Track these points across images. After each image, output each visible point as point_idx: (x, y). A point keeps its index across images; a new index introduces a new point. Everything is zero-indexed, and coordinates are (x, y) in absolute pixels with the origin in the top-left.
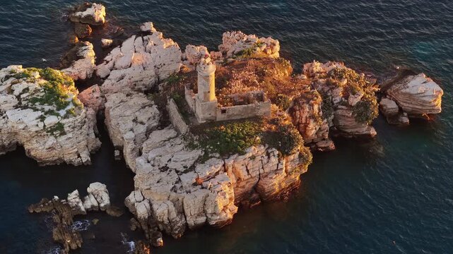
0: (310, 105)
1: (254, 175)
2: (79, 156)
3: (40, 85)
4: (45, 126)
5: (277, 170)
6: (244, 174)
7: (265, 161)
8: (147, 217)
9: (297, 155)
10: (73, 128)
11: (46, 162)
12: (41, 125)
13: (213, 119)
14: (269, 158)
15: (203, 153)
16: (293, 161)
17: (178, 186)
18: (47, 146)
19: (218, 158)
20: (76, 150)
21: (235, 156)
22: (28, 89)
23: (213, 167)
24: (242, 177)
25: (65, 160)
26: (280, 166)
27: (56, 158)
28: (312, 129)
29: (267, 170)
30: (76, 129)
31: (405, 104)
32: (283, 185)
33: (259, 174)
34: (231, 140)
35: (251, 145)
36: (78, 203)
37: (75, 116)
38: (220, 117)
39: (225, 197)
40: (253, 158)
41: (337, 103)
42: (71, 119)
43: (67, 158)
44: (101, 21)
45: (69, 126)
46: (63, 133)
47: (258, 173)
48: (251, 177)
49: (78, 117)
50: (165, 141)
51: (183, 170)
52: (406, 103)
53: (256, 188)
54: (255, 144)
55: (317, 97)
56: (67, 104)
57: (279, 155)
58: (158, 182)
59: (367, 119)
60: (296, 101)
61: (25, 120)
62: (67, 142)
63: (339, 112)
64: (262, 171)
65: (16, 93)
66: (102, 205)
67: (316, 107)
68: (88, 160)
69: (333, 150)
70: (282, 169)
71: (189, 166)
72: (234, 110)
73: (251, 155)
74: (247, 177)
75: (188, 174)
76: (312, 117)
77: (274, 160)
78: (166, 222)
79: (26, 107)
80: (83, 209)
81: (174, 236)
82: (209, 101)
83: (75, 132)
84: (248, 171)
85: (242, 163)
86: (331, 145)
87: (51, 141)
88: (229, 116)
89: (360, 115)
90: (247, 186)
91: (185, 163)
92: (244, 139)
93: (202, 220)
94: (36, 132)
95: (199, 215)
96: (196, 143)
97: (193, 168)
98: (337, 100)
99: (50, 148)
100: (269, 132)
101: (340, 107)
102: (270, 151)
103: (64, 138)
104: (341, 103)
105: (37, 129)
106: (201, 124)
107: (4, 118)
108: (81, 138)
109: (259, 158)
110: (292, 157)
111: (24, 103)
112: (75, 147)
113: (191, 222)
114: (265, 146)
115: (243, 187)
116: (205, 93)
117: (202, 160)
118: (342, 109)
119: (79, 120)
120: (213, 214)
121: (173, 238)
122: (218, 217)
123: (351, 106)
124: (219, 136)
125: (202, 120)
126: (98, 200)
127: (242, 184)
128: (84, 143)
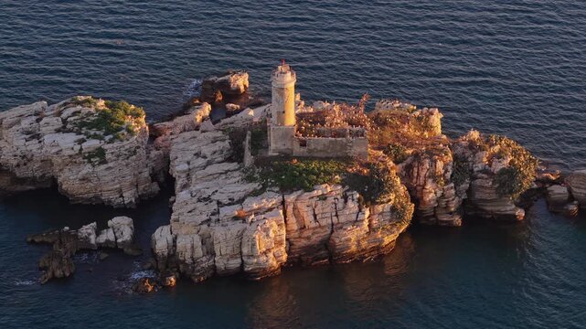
0: (432, 161)
1: (324, 223)
2: (121, 196)
3: (97, 110)
4: (81, 149)
5: (356, 221)
6: (309, 219)
7: (340, 205)
8: (166, 254)
9: (387, 207)
10: (118, 156)
11: (78, 199)
12: (77, 147)
13: (288, 152)
14: (346, 201)
15: (261, 186)
16: (381, 214)
17: (214, 218)
18: (80, 176)
19: (277, 192)
20: (118, 186)
21: (299, 192)
22: (79, 112)
23: (264, 201)
24: (307, 223)
25: (103, 198)
26: (361, 217)
27: (91, 195)
28: (430, 192)
29: (342, 219)
30: (121, 158)
31: (577, 190)
32: (364, 244)
33: (333, 224)
34: (301, 174)
35: (325, 183)
36: (90, 234)
37: (122, 141)
38: (298, 150)
39: (268, 235)
40: (323, 198)
41: (478, 171)
42: (116, 144)
43: (105, 197)
44: (238, 90)
45: (112, 153)
46: (104, 162)
47: (330, 221)
48: (320, 226)
49: (125, 142)
50: (222, 173)
51: (227, 201)
52: (579, 188)
53: (327, 244)
54: (330, 182)
55: (446, 154)
56: (119, 129)
57: (359, 200)
58: (190, 212)
59: (511, 192)
60: (416, 156)
61: (61, 143)
62: (107, 173)
63: (478, 182)
64: (335, 219)
65: (64, 115)
66: (119, 241)
67: (440, 165)
68: (131, 202)
69: (458, 227)
70: (362, 221)
71: (236, 199)
72: (317, 143)
73: (320, 193)
74: (314, 225)
75: (232, 207)
76: (434, 177)
77: (352, 206)
78: (189, 261)
79: (70, 131)
80: (93, 241)
81: (193, 278)
82: (283, 124)
83: (119, 161)
84: (315, 216)
85: (307, 202)
86: (457, 220)
87: (87, 169)
88: (310, 151)
89: (502, 185)
90: (314, 238)
91: (232, 196)
92: (318, 175)
93: (235, 263)
94: (70, 156)
95: (232, 257)
96: (256, 175)
97: (241, 201)
98: (479, 167)
99: (83, 179)
100: (357, 175)
101: (480, 175)
102: (348, 193)
103: (103, 167)
104: (484, 171)
105: (72, 153)
106: (271, 157)
107: (40, 142)
108: (127, 171)
109: (331, 200)
110: (380, 208)
111: (69, 126)
112: (117, 181)
113: (221, 264)
114: (343, 187)
115: (308, 238)
116: (278, 113)
117: (255, 194)
118: (482, 178)
119: (127, 147)
120: (250, 256)
121: (193, 282)
122: (255, 260)
123: (493, 173)
124: (286, 170)
125: (274, 151)
126: (117, 235)
127: (306, 233)
128: (129, 179)
